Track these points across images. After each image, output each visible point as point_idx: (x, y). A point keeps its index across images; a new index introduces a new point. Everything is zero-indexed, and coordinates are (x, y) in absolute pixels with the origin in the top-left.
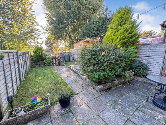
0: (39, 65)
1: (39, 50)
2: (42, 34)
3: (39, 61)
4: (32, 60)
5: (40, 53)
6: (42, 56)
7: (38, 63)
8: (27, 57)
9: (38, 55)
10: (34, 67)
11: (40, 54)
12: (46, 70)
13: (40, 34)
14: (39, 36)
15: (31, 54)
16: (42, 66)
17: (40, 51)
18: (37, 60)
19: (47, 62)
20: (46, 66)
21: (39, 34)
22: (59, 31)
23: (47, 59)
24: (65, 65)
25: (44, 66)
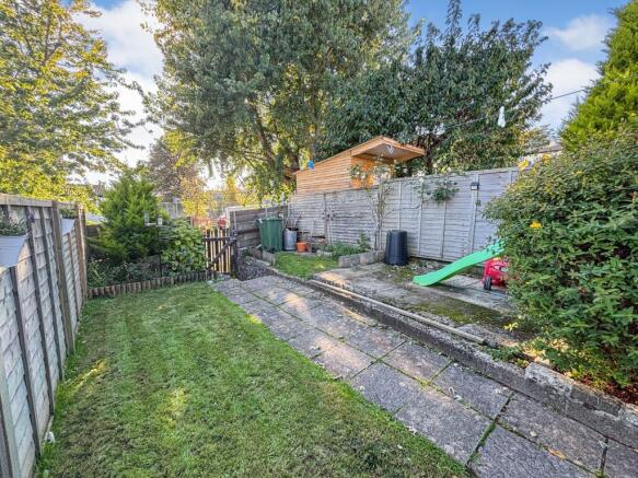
0: (140, 279)
1: (134, 199)
2: (142, 123)
3: (134, 257)
4: (92, 253)
5: (140, 213)
6: (154, 231)
7: (132, 268)
8: (65, 239)
9: (133, 224)
10: (107, 295)
11: (146, 217)
12: (189, 309)
13: (132, 126)
14: (123, 133)
15: (90, 222)
16: (155, 287)
17: (142, 201)
18: (125, 253)
19: (178, 259)
20: (177, 281)
21: (126, 123)
22: (222, 112)
23: (178, 243)
24: (276, 271)
25: (167, 284)
